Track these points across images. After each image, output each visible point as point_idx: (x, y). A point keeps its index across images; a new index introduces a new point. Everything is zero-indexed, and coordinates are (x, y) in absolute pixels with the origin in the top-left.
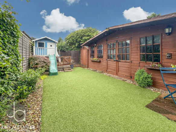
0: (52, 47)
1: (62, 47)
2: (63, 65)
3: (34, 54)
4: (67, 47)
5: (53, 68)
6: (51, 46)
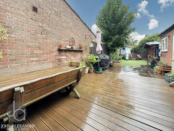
2: (132, 58)
3: (121, 53)
5: (127, 58)
6: (128, 49)
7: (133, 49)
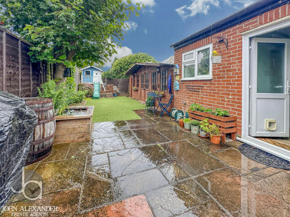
0: (97, 76)
1: (109, 75)
2: (106, 92)
3: (82, 82)
4: (115, 75)
5: (96, 93)
6: (97, 74)
7: (105, 75)
